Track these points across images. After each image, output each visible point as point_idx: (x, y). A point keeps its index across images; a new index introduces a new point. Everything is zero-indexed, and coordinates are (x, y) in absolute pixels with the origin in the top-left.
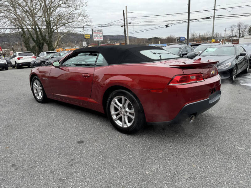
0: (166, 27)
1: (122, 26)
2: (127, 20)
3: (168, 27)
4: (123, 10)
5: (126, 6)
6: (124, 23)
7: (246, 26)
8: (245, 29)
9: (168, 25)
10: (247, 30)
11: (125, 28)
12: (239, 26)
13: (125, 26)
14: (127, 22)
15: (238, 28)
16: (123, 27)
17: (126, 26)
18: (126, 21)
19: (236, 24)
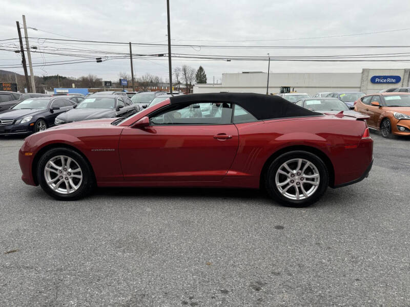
0: (98, 62)
1: (16, 52)
2: (27, 42)
3: (101, 61)
4: (18, 23)
5: (24, 16)
6: (22, 47)
7: (193, 71)
8: (192, 74)
9: (101, 58)
10: (194, 76)
11: (23, 56)
12: (185, 70)
13: (22, 51)
14: (27, 44)
15: (184, 73)
16: (20, 54)
17: (26, 53)
18: (24, 43)
19: (181, 68)
